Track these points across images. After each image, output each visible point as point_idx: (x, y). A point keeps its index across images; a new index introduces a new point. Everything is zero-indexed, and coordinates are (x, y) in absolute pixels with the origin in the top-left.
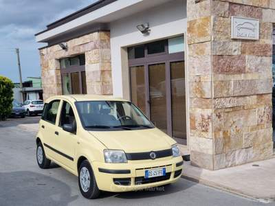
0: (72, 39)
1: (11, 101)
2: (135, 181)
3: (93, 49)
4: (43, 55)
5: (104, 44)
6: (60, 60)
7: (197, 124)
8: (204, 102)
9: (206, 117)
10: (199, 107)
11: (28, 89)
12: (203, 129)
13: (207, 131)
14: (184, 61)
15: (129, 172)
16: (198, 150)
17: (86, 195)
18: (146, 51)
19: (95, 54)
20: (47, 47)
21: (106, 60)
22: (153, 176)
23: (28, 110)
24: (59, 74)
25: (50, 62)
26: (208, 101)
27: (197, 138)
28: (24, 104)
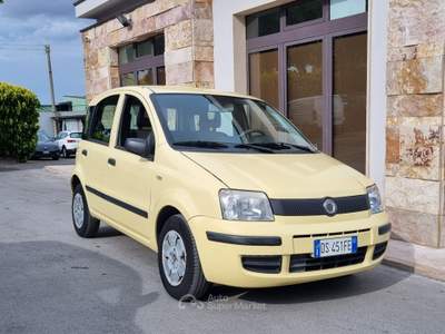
0: (140, 6)
1: (35, 130)
2: (291, 264)
3: (178, 21)
4: (88, 41)
5: (202, 10)
6: (118, 49)
7: (403, 151)
8: (421, 104)
9: (427, 134)
10: (411, 115)
11: (64, 114)
12: (419, 160)
13: (426, 164)
14: (366, 32)
15: (277, 241)
16: (404, 205)
17: (176, 293)
18: (283, 20)
19: (183, 30)
20: (95, 26)
21: (204, 42)
22: (331, 254)
23: (64, 147)
24: (117, 75)
25: (100, 53)
26: (434, 99)
27: (403, 180)
28: (58, 138)
